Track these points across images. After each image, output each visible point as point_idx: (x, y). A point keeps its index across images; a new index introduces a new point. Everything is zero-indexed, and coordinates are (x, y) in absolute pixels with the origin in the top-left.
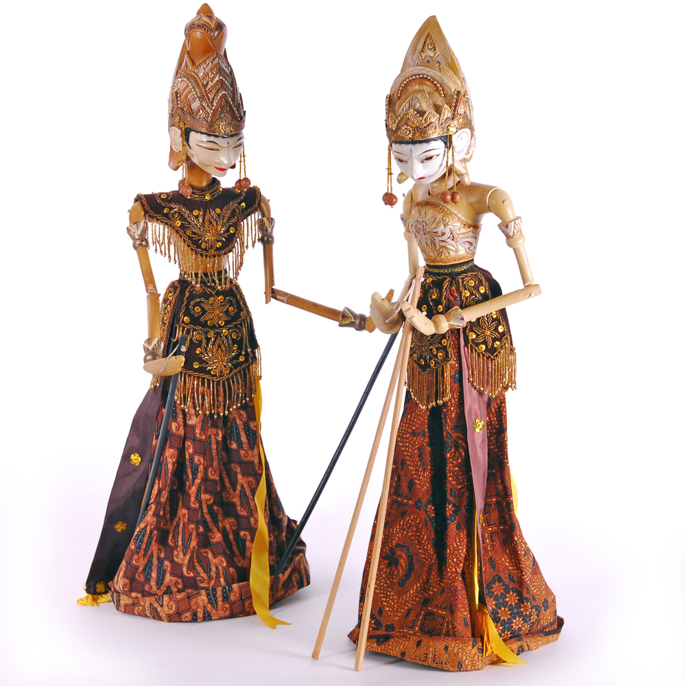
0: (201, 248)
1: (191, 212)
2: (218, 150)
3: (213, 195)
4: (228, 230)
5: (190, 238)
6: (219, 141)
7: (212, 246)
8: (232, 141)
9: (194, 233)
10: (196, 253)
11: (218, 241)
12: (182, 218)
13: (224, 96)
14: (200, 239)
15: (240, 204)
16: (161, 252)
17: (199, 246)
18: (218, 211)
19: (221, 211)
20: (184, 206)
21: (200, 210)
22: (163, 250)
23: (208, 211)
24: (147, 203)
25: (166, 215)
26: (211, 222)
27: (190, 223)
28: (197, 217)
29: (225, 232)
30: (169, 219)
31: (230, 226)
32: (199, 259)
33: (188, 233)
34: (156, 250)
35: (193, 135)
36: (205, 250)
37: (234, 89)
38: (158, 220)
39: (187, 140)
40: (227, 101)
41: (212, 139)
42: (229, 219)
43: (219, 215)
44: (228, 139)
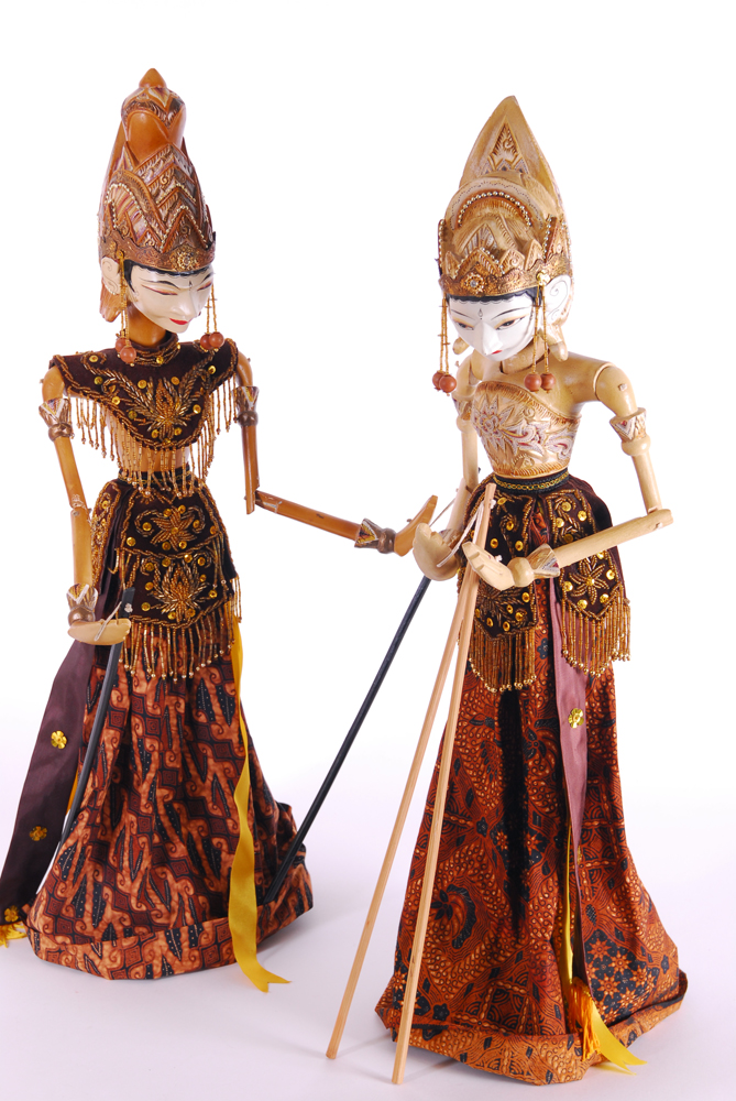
0: (151, 438)
1: (135, 383)
2: (175, 294)
3: (168, 357)
4: (190, 410)
5: (135, 424)
6: (177, 280)
7: (167, 434)
8: (197, 280)
9: (140, 416)
10: (144, 445)
11: (176, 427)
12: (122, 393)
13: (184, 212)
14: (150, 425)
15: (207, 367)
16: (91, 442)
17: (148, 435)
18: (175, 380)
19: (180, 380)
20: (124, 375)
21: (148, 381)
22: (94, 439)
23: (160, 384)
24: (69, 370)
25: (98, 388)
26: (165, 399)
27: (133, 400)
28: (144, 391)
29: (186, 413)
30: (102, 394)
31: (194, 403)
32: (149, 453)
33: (131, 414)
34: (84, 439)
35: (136, 271)
36: (157, 440)
37: (197, 200)
38: (85, 395)
39: (128, 278)
40: (188, 221)
41: (166, 277)
42: (192, 392)
43: (176, 387)
44: (190, 278)
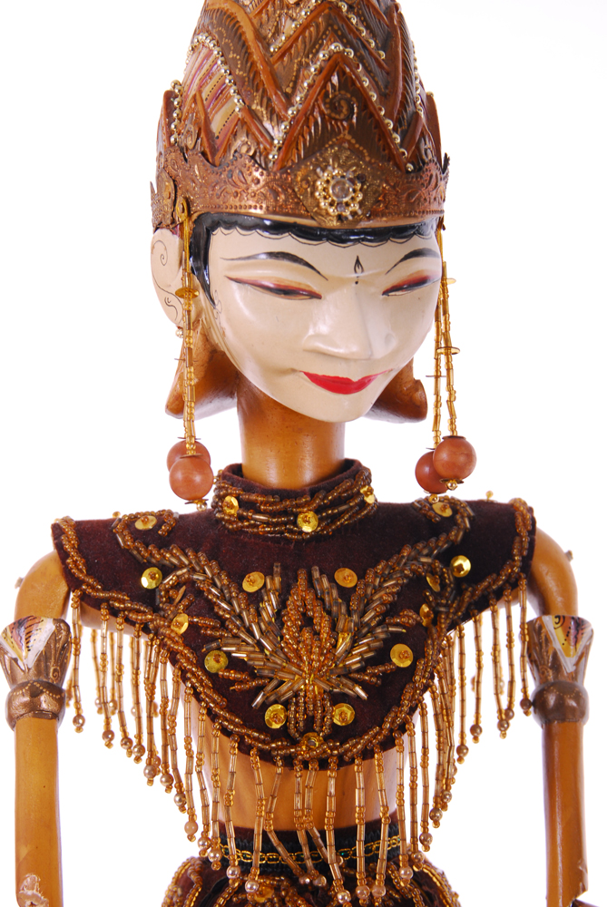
0: (263, 728)
1: (237, 578)
2: (314, 295)
4: (382, 655)
5: (219, 683)
6: (320, 253)
7: (310, 721)
9: (234, 664)
10: (244, 749)
11: (337, 699)
12: (200, 603)
14: (260, 689)
15: (447, 557)
16: (126, 741)
17: (255, 719)
18: (347, 577)
19: (361, 576)
23: (302, 581)
24: (79, 551)
25: (149, 598)
26: (308, 621)
27: (223, 621)
28: (255, 599)
29: (367, 663)
30: (156, 610)
31: (395, 639)
32: (261, 771)
33: (211, 664)
34: (108, 734)
36: (283, 733)
38: (114, 612)
39: (198, 252)
41: (288, 243)
42: (391, 611)
43: (345, 594)
44: (360, 250)
